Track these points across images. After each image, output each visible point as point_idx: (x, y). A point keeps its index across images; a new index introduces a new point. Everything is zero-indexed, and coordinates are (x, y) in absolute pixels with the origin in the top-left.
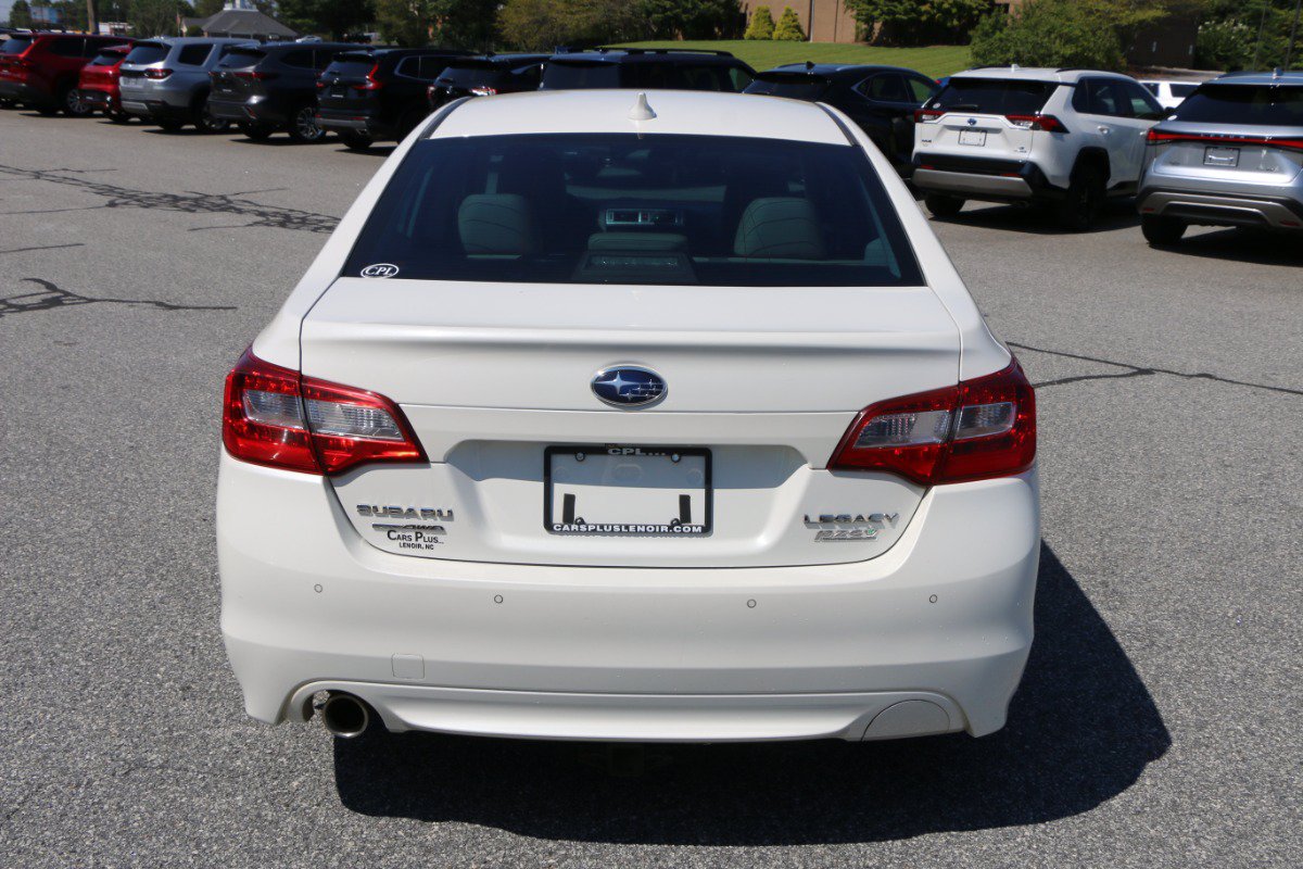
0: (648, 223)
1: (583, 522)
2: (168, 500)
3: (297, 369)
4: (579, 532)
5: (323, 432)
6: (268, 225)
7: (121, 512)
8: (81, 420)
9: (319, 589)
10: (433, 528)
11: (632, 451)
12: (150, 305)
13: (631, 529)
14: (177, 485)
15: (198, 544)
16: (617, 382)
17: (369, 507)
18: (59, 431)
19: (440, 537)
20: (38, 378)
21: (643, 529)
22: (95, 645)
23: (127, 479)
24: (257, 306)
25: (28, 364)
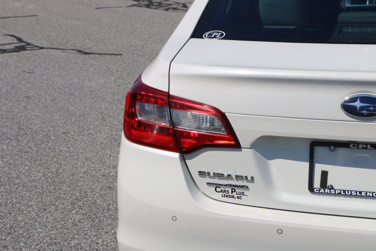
0: (373, 5)
1: (332, 188)
2: (84, 164)
3: (167, 91)
4: (330, 194)
5: (180, 128)
6: (139, 6)
7: (58, 169)
8: (36, 116)
9: (174, 218)
10: (242, 187)
11: (365, 146)
12: (74, 52)
13: (363, 194)
14: (89, 155)
15: (100, 189)
16: (358, 104)
17: (205, 172)
18: (25, 122)
19: (246, 193)
20: (13, 91)
21: (371, 195)
22: (42, 245)
23: (61, 150)
24: (134, 54)
25: (7, 83)
